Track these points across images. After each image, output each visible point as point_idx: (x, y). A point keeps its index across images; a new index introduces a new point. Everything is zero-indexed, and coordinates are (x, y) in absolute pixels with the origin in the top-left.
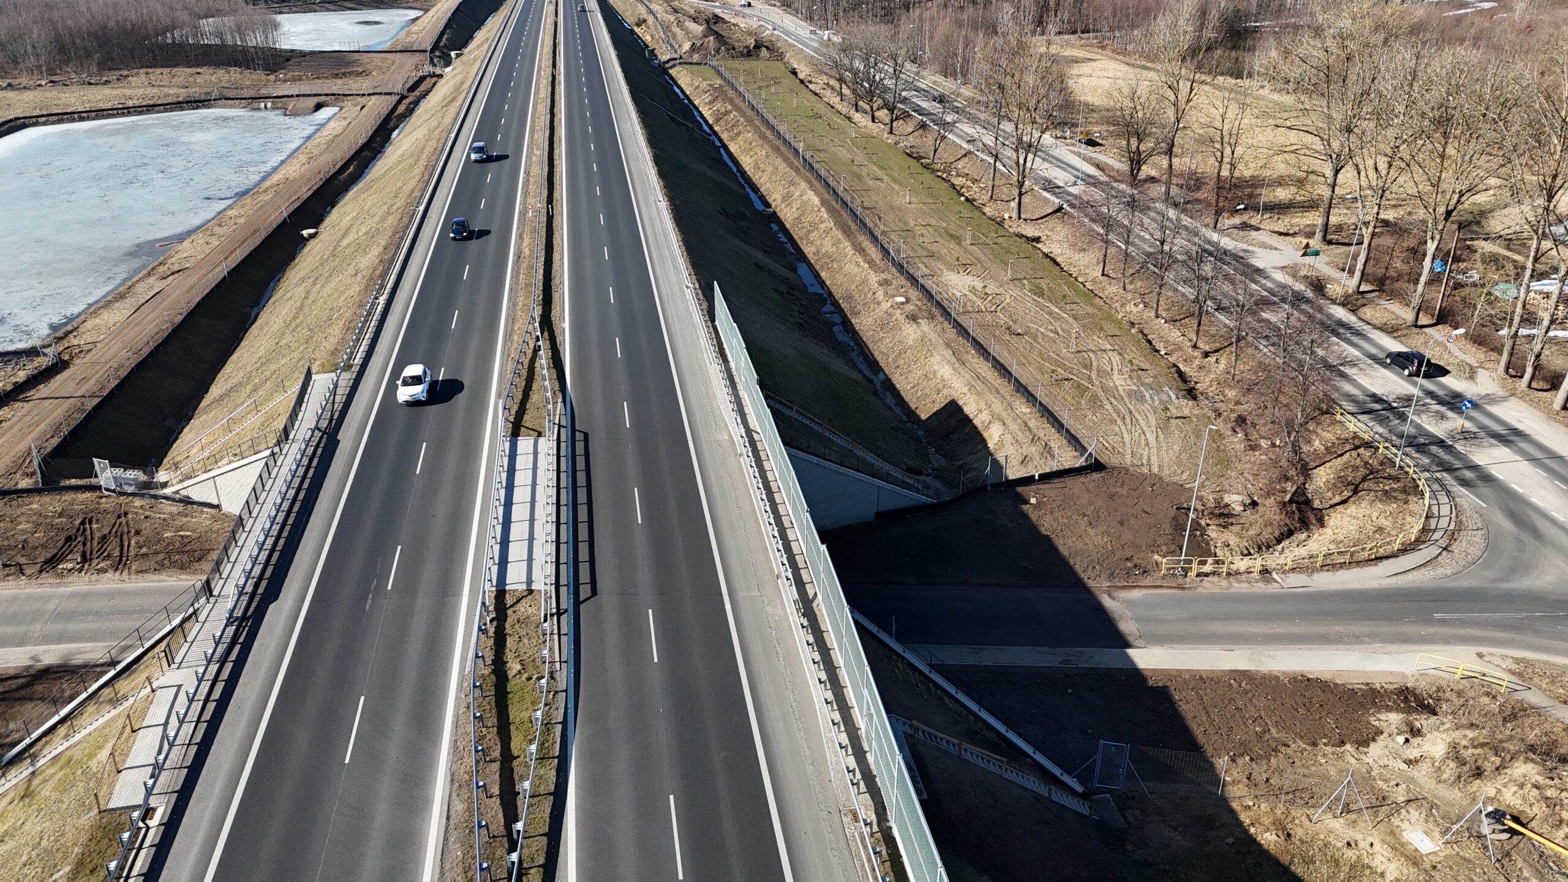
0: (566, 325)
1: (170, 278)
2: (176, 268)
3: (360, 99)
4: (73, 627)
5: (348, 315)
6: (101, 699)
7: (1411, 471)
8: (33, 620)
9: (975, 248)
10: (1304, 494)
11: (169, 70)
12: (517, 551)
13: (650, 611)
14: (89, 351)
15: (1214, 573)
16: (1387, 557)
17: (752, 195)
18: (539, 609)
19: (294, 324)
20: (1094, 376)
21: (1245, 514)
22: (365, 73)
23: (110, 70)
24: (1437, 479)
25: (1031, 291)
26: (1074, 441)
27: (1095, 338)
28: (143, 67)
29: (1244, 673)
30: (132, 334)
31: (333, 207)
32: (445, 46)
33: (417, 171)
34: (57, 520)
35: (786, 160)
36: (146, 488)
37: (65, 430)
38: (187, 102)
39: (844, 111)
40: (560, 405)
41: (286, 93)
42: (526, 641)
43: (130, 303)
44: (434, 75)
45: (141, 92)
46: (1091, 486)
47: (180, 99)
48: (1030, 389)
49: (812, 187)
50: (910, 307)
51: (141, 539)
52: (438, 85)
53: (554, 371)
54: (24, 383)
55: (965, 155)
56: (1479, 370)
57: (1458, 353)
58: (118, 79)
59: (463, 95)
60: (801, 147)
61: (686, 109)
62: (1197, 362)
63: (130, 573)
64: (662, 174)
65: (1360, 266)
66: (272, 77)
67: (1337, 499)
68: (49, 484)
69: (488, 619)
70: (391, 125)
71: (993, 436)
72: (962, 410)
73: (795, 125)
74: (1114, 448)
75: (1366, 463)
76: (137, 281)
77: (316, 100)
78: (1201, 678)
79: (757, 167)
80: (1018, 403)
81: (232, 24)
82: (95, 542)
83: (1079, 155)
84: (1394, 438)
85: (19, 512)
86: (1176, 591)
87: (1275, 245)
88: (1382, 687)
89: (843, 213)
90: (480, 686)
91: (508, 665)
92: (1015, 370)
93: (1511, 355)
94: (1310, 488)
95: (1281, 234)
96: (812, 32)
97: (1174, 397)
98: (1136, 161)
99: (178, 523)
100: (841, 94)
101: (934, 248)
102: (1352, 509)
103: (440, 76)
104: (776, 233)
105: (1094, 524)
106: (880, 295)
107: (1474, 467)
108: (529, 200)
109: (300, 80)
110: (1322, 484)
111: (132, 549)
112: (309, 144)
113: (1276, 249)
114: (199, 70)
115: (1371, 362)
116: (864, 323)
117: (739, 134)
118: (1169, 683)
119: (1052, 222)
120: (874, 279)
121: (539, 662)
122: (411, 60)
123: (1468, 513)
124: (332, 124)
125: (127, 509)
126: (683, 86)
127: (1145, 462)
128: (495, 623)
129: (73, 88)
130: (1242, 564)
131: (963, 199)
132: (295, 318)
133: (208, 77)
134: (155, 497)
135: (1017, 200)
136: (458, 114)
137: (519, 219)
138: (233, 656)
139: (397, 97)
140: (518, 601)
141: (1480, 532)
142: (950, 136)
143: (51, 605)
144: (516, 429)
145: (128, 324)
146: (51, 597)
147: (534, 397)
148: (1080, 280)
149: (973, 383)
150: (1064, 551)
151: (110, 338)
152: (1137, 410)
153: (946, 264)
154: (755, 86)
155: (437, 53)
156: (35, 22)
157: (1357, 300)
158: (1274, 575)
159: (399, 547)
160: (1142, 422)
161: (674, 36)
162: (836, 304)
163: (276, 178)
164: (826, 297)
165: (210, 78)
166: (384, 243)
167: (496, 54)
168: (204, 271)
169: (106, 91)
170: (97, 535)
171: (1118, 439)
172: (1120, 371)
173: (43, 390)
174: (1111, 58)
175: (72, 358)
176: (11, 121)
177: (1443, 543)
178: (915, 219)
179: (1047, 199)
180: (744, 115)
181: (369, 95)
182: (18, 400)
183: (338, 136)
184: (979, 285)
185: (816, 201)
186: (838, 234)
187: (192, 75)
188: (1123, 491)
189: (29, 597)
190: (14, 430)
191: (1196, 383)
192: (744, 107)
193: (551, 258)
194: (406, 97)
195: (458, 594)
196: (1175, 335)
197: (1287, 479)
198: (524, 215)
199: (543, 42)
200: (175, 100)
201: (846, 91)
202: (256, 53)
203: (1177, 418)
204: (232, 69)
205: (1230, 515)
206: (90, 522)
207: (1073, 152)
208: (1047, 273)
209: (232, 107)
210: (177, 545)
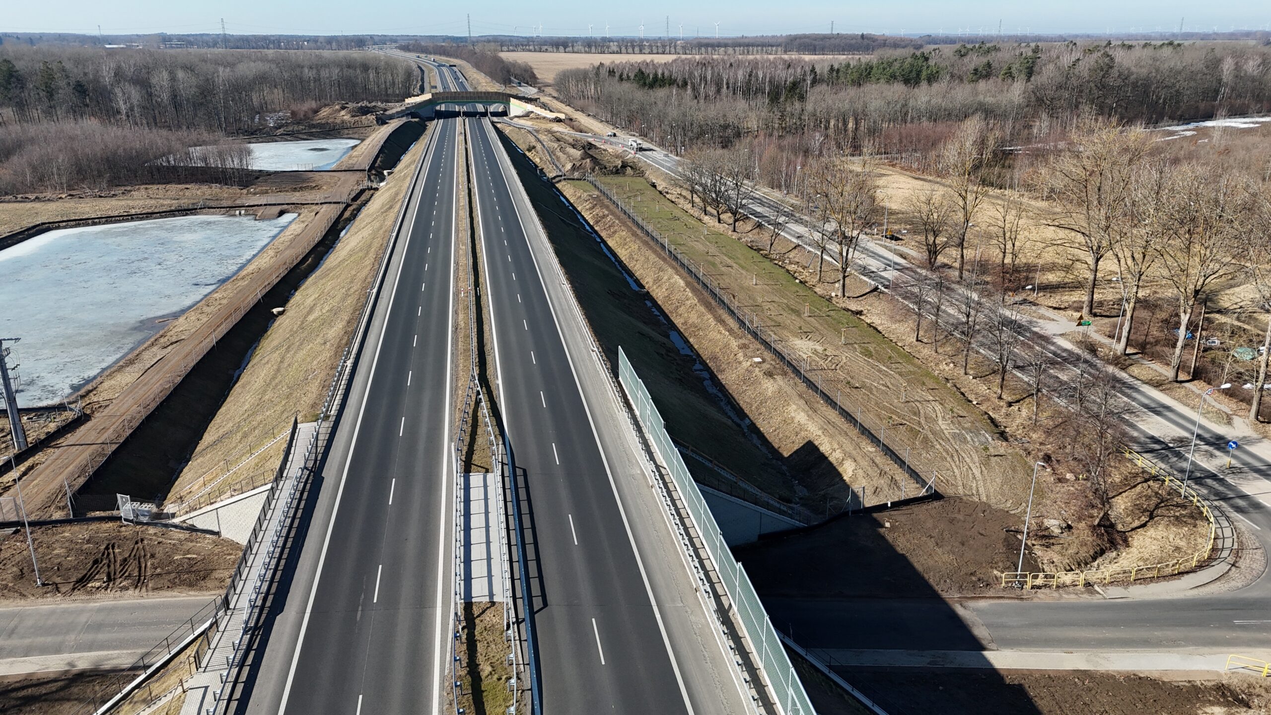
0: (500, 382)
1: (170, 348)
2: (174, 339)
3: (314, 207)
4: (101, 636)
5: (322, 375)
6: (135, 699)
7: (1195, 500)
8: (68, 632)
9: (812, 319)
10: (1108, 520)
11: (164, 186)
12: (478, 569)
13: (594, 620)
14: (106, 406)
15: (1045, 586)
16: (1187, 573)
17: (629, 279)
18: (502, 618)
19: (274, 383)
20: (923, 422)
21: (1062, 535)
22: (317, 187)
23: (117, 186)
24: (1216, 507)
25: (861, 353)
26: (914, 475)
27: (919, 391)
28: (143, 184)
29: (1085, 672)
30: (141, 392)
31: (296, 290)
32: (379, 167)
33: (369, 261)
34: (86, 546)
35: (655, 252)
36: (158, 518)
37: (91, 471)
38: (178, 211)
39: (696, 214)
40: (501, 446)
41: (256, 203)
42: (493, 646)
43: (138, 368)
44: (371, 189)
45: (141, 203)
46: (933, 512)
47: (173, 208)
48: (873, 432)
49: (677, 273)
50: (766, 366)
51: (156, 561)
52: (375, 196)
53: (493, 418)
54: (55, 432)
55: (795, 248)
56: (1234, 417)
57: (1214, 403)
58: (123, 193)
59: (399, 204)
60: (666, 242)
61: (572, 213)
62: (1003, 411)
63: (147, 591)
64: (562, 263)
65: (1125, 333)
66: (245, 191)
67: (1137, 523)
68: (79, 516)
69: (460, 627)
70: (340, 226)
71: (848, 470)
72: (818, 449)
73: (659, 226)
74: (947, 481)
75: (1157, 493)
76: (143, 350)
77: (279, 208)
78: (1049, 677)
79: (631, 257)
80: (864, 443)
81: (215, 151)
82: (118, 564)
83: (886, 247)
84: (1175, 473)
85: (54, 539)
86: (1016, 601)
87: (1052, 317)
88: (1202, 684)
89: (704, 292)
90: (460, 685)
91: (481, 667)
92: (859, 417)
93: (1260, 404)
94: (1112, 514)
95: (1055, 308)
96: (666, 156)
97: (990, 439)
98: (933, 251)
99: (185, 547)
100: (693, 202)
101: (779, 319)
102: (1151, 532)
103: (377, 189)
104: (650, 308)
105: (940, 544)
106: (740, 356)
107: (1244, 497)
108: (460, 284)
109: (267, 193)
110: (1121, 511)
111: (148, 569)
112: (276, 242)
113: (1053, 320)
114: (188, 186)
115: (1146, 410)
116: (729, 378)
117: (615, 232)
118: (1023, 681)
119: (871, 299)
120: (734, 344)
121: (506, 664)
122: (353, 178)
123: (1247, 535)
124: (293, 226)
125: (143, 536)
126: (567, 196)
127: (974, 492)
128: (466, 631)
129: (87, 200)
130: (1068, 578)
131: (797, 281)
132: (274, 378)
133: (194, 191)
134: (166, 526)
135: (841, 282)
136: (397, 218)
137: (454, 299)
138: (249, 661)
139: (344, 205)
140: (483, 612)
141: (1259, 551)
142: (782, 234)
143: (83, 619)
144: (467, 468)
145: (138, 384)
146: (82, 611)
147: (480, 441)
148: (900, 344)
149: (825, 427)
150: (919, 567)
151: (123, 396)
152: (961, 449)
153: (791, 332)
154: (625, 196)
155: (373, 172)
156: (60, 150)
157: (1125, 360)
158: (1096, 587)
159: (380, 566)
160: (967, 459)
161: (558, 158)
162: (703, 363)
163: (251, 268)
164: (694, 358)
165: (196, 192)
166: (346, 318)
167: (422, 172)
168: (197, 342)
169: (113, 202)
170: (119, 558)
171: (950, 473)
172: (943, 417)
173: (71, 438)
174: (900, 173)
175: (93, 412)
176: (38, 225)
177: (1231, 560)
178: (763, 297)
179: (865, 281)
180: (618, 218)
181: (321, 204)
182: (50, 447)
183: (298, 235)
184: (820, 348)
185: (682, 283)
186: (702, 309)
187: (182, 190)
188: (960, 517)
189: (65, 611)
190: (48, 471)
191: (1005, 427)
192: (618, 212)
193: (482, 329)
194: (351, 205)
195: (434, 606)
196: (983, 388)
197: (1093, 507)
198: (457, 296)
199: (458, 163)
200: (169, 209)
201: (697, 199)
202: (234, 173)
203: (995, 456)
204: (214, 185)
205: (1050, 537)
206: (113, 548)
207: (881, 245)
208: (872, 340)
209: (213, 214)
210: (185, 566)
